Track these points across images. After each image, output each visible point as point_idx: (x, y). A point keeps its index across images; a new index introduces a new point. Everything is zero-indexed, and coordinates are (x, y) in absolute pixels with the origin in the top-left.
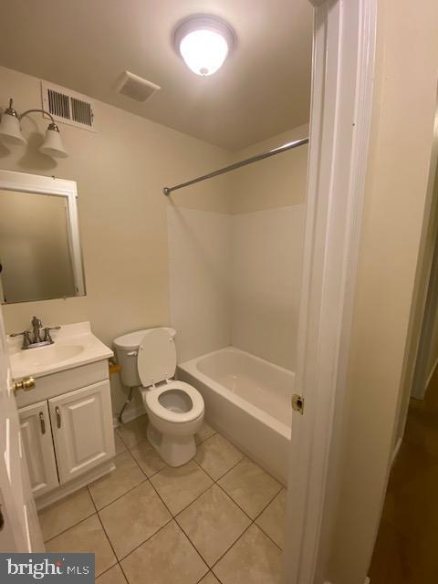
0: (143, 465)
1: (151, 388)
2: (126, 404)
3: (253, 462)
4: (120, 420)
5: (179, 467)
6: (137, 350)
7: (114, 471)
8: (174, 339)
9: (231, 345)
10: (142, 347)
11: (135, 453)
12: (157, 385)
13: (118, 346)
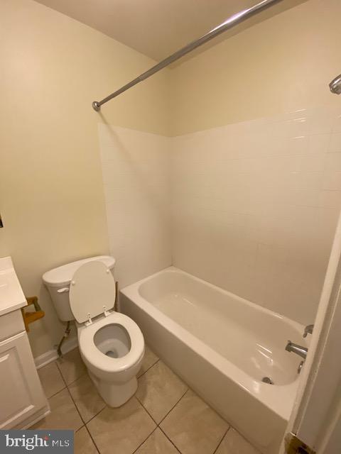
0: (81, 406)
1: (88, 324)
2: (64, 337)
3: (197, 395)
4: (59, 352)
5: (119, 407)
6: (68, 286)
7: (50, 415)
8: (112, 270)
9: (172, 265)
10: (73, 282)
11: (74, 391)
12: (94, 319)
13: (49, 283)
